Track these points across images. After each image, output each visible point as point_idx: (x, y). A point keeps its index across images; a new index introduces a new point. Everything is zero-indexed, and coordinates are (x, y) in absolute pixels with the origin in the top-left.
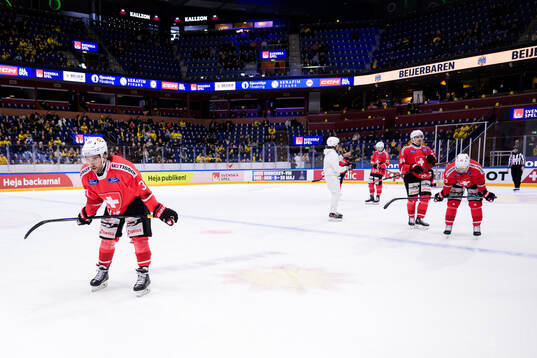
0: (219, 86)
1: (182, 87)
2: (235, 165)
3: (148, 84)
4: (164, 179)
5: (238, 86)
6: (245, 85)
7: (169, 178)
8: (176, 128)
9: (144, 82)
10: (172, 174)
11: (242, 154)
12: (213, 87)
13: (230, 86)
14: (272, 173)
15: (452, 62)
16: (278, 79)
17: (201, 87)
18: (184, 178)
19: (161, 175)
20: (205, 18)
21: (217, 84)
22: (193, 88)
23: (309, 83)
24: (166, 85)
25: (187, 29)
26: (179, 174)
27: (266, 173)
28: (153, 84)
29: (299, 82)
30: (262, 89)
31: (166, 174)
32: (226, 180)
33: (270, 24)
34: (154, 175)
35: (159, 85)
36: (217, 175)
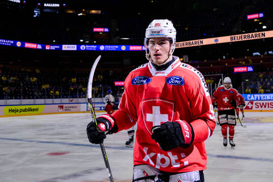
0: (65, 47)
1: (39, 47)
2: (75, 100)
3: (15, 43)
4: (21, 111)
5: (78, 48)
6: (83, 47)
7: (25, 110)
8: (33, 74)
9: (12, 42)
10: (27, 107)
11: (80, 93)
12: (61, 47)
13: (73, 48)
14: (100, 105)
15: (201, 40)
16: (104, 44)
17: (53, 48)
18: (37, 110)
19: (19, 108)
20: (58, 5)
21: (64, 46)
22: (48, 48)
23: (123, 48)
24: (27, 45)
25: (45, 10)
26: (33, 107)
27: (96, 105)
28: (19, 44)
29: (117, 47)
30: (93, 50)
31: (23, 107)
32: (68, 110)
33: (99, 12)
34: (13, 108)
35: (23, 45)
36: (62, 107)
